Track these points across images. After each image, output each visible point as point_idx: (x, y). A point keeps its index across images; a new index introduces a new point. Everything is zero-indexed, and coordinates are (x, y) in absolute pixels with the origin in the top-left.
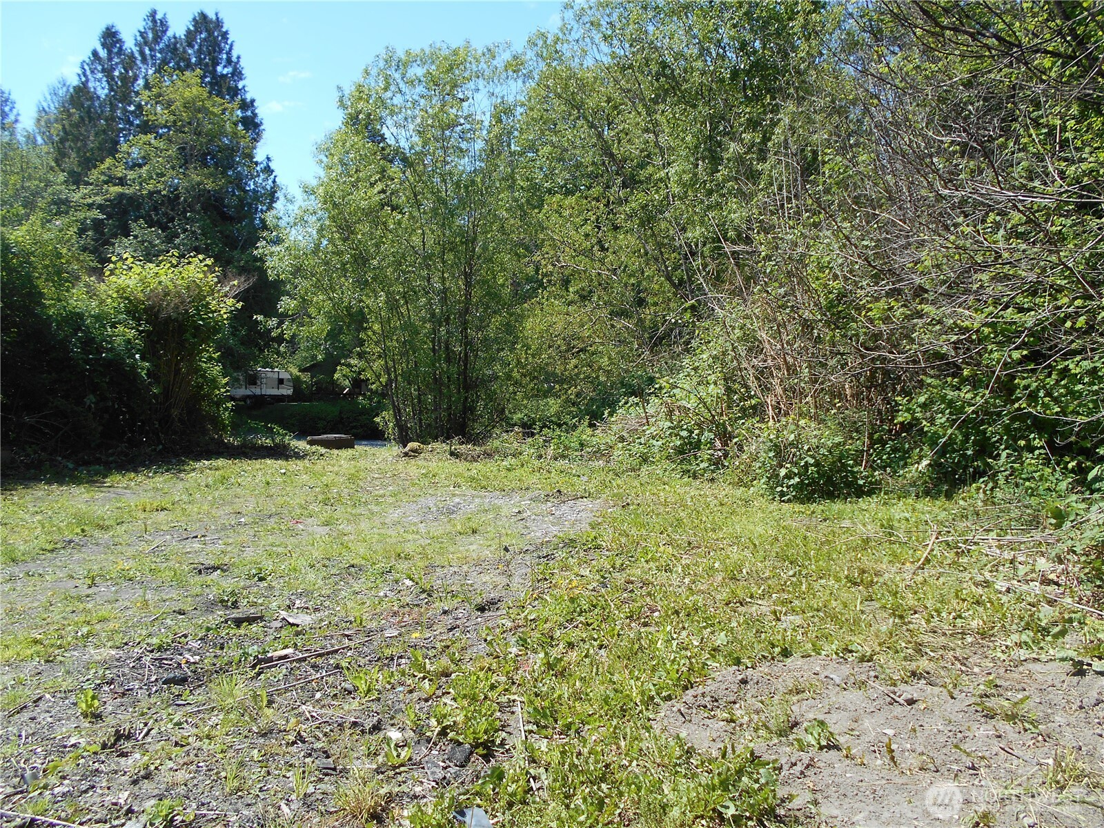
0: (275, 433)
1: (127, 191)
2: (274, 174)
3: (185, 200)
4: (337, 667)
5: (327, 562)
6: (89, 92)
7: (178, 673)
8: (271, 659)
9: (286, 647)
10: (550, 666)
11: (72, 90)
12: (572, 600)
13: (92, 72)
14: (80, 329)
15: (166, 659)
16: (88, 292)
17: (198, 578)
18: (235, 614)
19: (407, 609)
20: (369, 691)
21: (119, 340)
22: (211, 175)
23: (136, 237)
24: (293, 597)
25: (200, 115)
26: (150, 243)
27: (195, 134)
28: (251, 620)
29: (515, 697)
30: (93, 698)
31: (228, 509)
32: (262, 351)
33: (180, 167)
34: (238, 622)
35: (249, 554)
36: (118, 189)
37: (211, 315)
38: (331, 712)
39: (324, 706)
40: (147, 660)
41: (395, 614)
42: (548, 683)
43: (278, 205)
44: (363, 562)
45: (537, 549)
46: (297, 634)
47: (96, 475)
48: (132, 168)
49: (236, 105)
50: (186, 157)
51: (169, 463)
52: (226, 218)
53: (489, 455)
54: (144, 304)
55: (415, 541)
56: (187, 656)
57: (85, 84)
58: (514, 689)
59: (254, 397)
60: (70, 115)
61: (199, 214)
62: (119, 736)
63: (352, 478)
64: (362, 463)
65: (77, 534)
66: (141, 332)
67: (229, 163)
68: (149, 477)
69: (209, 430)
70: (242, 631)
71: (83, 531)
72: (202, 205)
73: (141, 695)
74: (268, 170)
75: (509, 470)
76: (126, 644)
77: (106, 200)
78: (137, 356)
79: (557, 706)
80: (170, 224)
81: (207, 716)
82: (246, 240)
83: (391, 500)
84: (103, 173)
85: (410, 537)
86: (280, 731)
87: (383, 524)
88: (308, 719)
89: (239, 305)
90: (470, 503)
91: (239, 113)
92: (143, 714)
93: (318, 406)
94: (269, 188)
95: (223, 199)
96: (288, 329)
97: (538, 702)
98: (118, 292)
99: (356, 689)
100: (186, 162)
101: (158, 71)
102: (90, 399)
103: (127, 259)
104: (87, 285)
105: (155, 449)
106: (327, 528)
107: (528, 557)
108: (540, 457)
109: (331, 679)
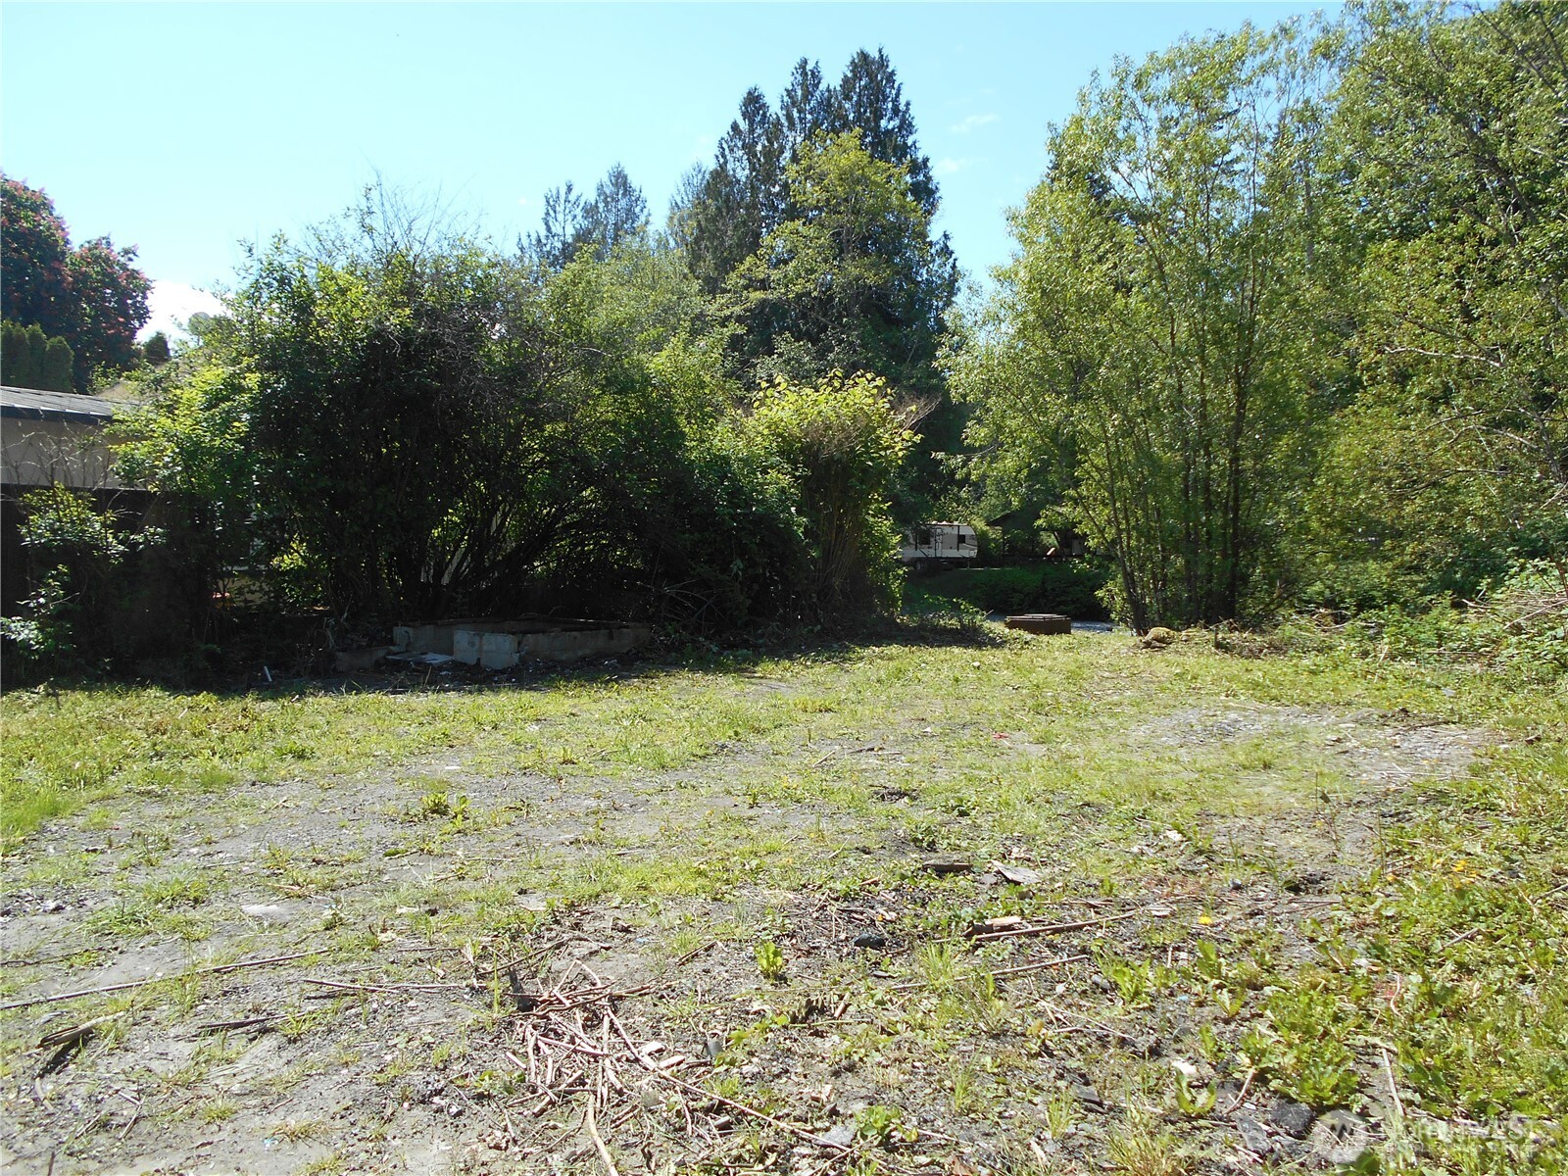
0: (963, 611)
1: (770, 297)
2: (954, 256)
3: (840, 302)
4: (1084, 951)
5: (1050, 797)
6: (727, 176)
7: (870, 933)
8: (990, 929)
9: (1009, 913)
10: (1433, 999)
11: (707, 176)
12: (1461, 893)
13: (731, 151)
14: (726, 477)
15: (856, 912)
16: (733, 429)
17: (880, 806)
18: (934, 860)
19: (1179, 877)
20: (1137, 993)
21: (771, 489)
22: (873, 265)
23: (781, 355)
24: (1008, 843)
25: (859, 188)
26: (798, 361)
27: (853, 212)
28: (956, 870)
29: (1377, 1040)
30: (776, 954)
31: (909, 714)
32: (936, 498)
33: (835, 259)
34: (941, 871)
35: (942, 777)
36: (759, 295)
37: (882, 453)
38: (1083, 1017)
39: (1070, 1006)
40: (833, 909)
41: (1161, 882)
42: (1435, 1028)
43: (959, 299)
44: (1103, 800)
45: (1377, 801)
46: (1022, 897)
47: (744, 661)
48: (776, 266)
49: (904, 168)
50: (841, 245)
51: (829, 648)
52: (891, 321)
53: (1277, 649)
54: (800, 441)
55: (1174, 773)
56: (881, 911)
57: (723, 166)
58: (1371, 1026)
59: (927, 559)
60: (706, 208)
61: (858, 318)
62: (811, 1009)
63: (1072, 677)
64: (1084, 656)
65: (730, 737)
66: (799, 477)
67: (895, 248)
68: (807, 667)
69: (877, 605)
70: (946, 884)
71: (736, 733)
72: (861, 306)
73: (831, 955)
74: (946, 252)
75: (1313, 673)
76: (804, 886)
77: (746, 310)
78: (793, 509)
79: (1454, 1069)
80: (822, 336)
81: (916, 998)
82: (917, 349)
83: (1133, 711)
84: (742, 276)
85: (1167, 767)
86: (1017, 1034)
87: (1125, 745)
88: (1051, 1022)
89: (918, 438)
90: (1256, 722)
91: (908, 178)
92: (835, 983)
93: (1013, 573)
94: (946, 275)
95: (887, 297)
96: (976, 468)
97: (1420, 1056)
98: (769, 427)
99: (1115, 987)
100: (842, 251)
101: (808, 137)
102: (737, 565)
103: (779, 384)
104: (734, 421)
105: (812, 630)
106: (1043, 748)
107: (1364, 813)
108: (1365, 654)
109: (1076, 967)
